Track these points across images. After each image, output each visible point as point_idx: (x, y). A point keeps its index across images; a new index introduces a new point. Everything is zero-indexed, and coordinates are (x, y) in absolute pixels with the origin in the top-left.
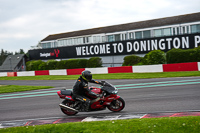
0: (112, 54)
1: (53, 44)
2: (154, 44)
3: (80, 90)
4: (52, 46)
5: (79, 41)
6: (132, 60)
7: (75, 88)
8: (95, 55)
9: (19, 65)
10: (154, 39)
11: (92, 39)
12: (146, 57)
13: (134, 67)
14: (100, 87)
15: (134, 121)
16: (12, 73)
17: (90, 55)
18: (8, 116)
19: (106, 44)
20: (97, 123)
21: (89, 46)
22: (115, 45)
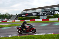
0: (43, 15)
1: (26, 12)
2: (56, 12)
3: (23, 26)
4: (26, 13)
5: (34, 11)
6: (49, 17)
7: (22, 26)
8: (38, 15)
9: (16, 18)
10: (56, 11)
11: (37, 11)
12: (53, 16)
13: (50, 19)
14: (29, 26)
15: (50, 35)
16: (14, 21)
17: (37, 16)
18: (13, 33)
19: (41, 12)
20: (39, 35)
21: (36, 13)
22: (44, 12)
